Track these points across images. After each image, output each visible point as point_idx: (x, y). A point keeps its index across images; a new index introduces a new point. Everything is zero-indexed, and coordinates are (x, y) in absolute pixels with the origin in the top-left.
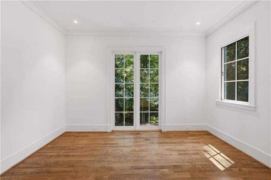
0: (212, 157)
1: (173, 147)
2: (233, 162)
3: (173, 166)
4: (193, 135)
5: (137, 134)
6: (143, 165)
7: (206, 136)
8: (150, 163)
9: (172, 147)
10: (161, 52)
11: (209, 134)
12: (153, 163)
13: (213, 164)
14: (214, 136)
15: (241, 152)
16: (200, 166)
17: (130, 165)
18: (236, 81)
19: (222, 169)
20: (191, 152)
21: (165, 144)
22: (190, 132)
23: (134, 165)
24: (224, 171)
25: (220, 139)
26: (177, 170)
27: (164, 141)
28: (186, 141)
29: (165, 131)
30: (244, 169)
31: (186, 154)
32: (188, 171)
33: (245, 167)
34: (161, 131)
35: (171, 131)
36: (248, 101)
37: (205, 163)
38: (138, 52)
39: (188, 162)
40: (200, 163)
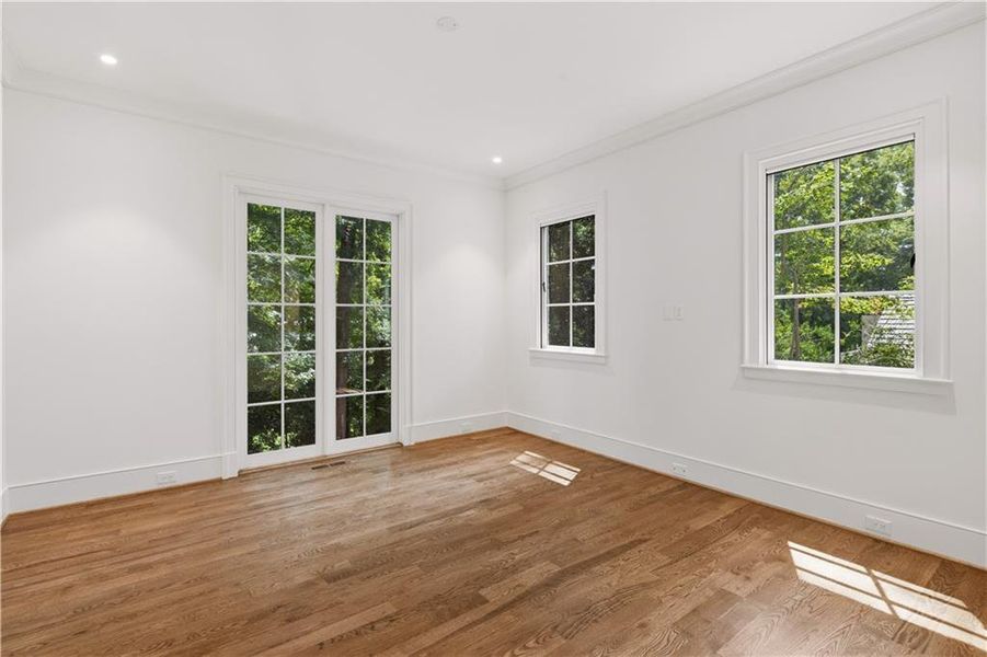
0: (542, 469)
1: (456, 472)
2: (579, 470)
3: (481, 502)
4: (484, 441)
5: (336, 464)
6: (413, 518)
7: (513, 438)
8: (428, 510)
9: (454, 471)
10: (398, 216)
11: (516, 432)
12: (433, 509)
13: (549, 481)
14: (525, 434)
15: (583, 451)
16: (531, 489)
17: (384, 526)
18: (571, 304)
19: (566, 483)
20: (499, 471)
21: (434, 471)
22: (473, 434)
23: (393, 525)
24: (571, 484)
25: (539, 438)
26: (492, 506)
27: (427, 465)
28: (476, 454)
29: (412, 444)
30: (597, 475)
31: (492, 478)
32: (512, 503)
33: (598, 472)
34: (400, 446)
35: (427, 442)
36: (593, 346)
37: (534, 483)
38: (331, 206)
39: (505, 489)
40: (524, 485)
